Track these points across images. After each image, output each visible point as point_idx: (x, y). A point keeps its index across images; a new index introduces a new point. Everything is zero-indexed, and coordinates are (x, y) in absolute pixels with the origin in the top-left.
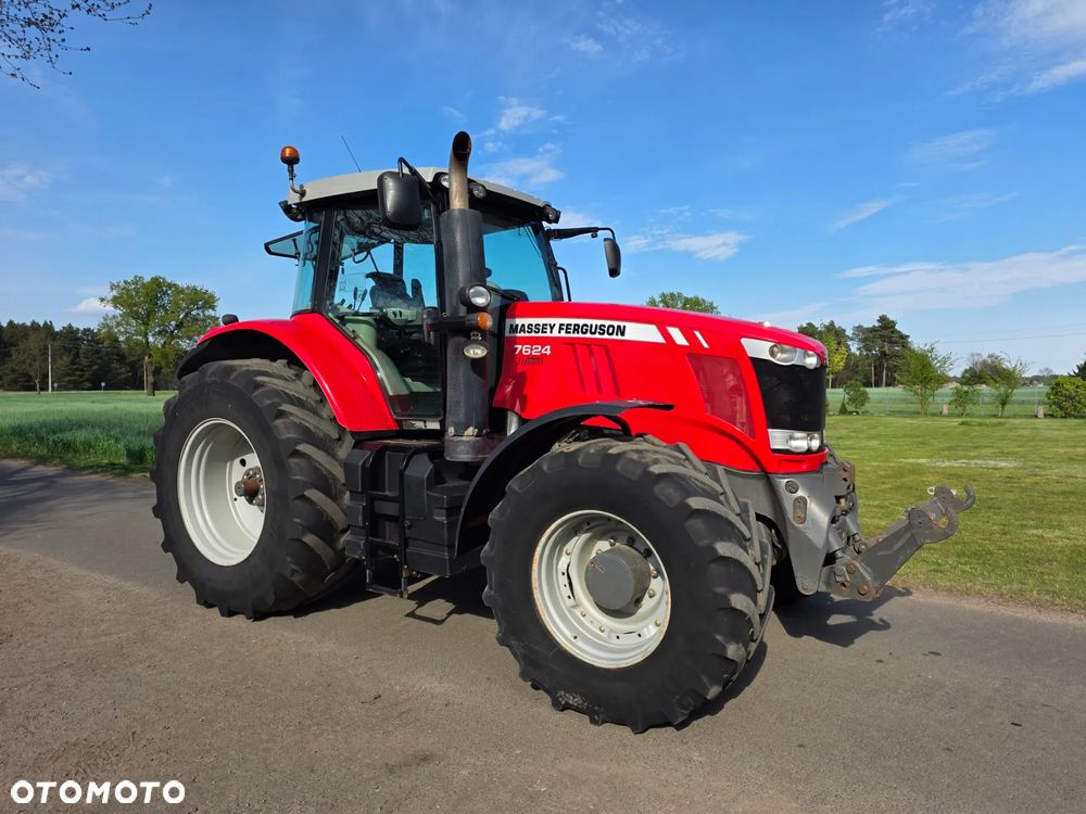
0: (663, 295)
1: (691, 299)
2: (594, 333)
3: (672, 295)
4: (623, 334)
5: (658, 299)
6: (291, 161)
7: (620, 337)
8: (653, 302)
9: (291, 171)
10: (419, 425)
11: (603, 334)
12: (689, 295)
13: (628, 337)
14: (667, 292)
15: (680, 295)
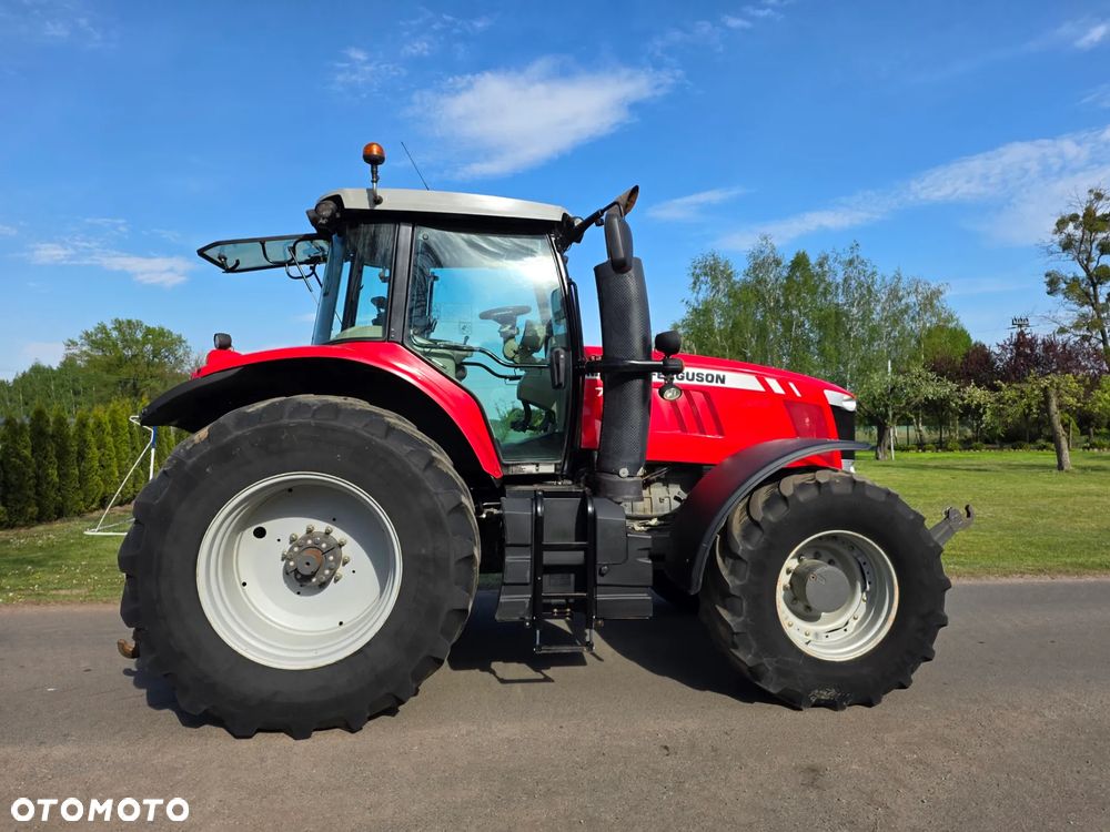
0: (117, 321)
1: (154, 330)
2: (692, 380)
3: (129, 322)
4: (723, 382)
5: (110, 326)
6: (374, 161)
7: (719, 384)
8: (102, 329)
9: (374, 172)
10: (530, 469)
11: (702, 380)
12: (153, 324)
13: (728, 384)
14: (123, 318)
15: (139, 324)
